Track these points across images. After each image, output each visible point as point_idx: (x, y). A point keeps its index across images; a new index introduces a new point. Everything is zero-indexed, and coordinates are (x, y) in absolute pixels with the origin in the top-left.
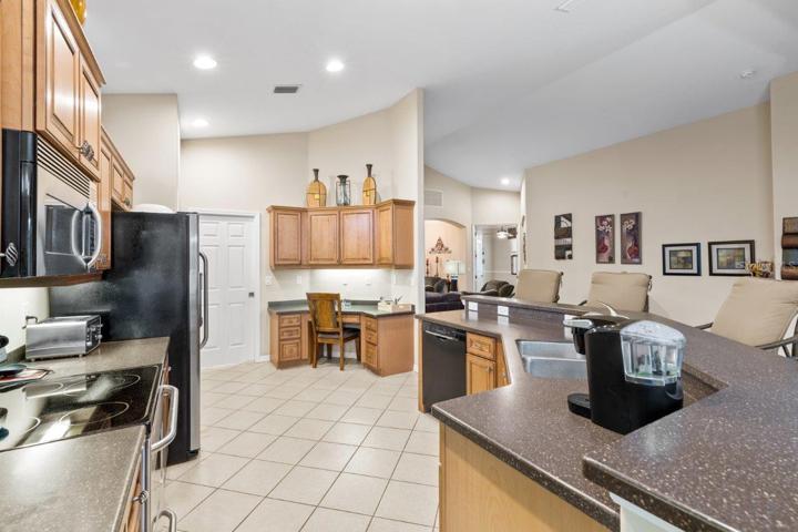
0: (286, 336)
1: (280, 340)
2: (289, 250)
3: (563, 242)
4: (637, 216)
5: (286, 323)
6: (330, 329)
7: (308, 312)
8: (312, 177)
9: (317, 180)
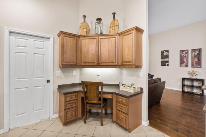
0: (69, 106)
1: (65, 109)
2: (70, 57)
3: (164, 60)
4: (200, 50)
5: (69, 99)
6: (95, 102)
7: (81, 92)
8: (82, 20)
9: (85, 21)
